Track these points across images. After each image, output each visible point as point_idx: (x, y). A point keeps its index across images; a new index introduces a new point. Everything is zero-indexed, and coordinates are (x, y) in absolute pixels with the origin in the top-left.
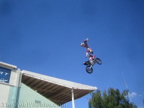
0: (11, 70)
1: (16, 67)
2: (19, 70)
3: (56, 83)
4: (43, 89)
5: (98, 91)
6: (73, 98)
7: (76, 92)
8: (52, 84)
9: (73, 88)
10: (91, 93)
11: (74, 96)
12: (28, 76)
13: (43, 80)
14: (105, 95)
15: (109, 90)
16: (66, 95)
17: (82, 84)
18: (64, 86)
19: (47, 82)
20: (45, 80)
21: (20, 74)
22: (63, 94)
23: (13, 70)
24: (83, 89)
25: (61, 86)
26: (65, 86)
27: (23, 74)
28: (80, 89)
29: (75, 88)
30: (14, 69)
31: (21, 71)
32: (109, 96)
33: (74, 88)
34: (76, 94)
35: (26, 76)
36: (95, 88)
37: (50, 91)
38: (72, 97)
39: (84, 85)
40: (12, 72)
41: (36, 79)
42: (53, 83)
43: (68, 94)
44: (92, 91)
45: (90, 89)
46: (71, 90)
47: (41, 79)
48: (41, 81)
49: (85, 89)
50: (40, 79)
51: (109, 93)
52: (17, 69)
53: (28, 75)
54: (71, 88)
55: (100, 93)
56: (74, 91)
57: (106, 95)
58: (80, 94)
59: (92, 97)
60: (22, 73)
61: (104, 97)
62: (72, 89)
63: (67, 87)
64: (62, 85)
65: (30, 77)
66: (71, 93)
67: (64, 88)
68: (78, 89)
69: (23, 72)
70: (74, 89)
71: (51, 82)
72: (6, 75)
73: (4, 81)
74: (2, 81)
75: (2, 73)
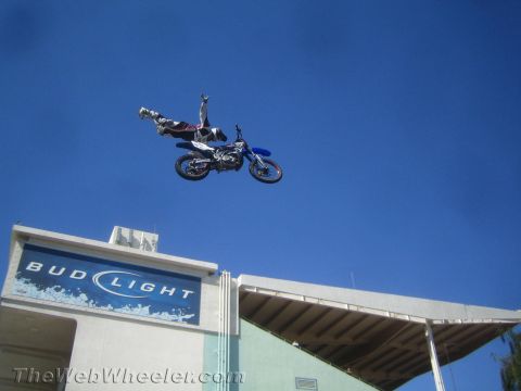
0: (198, 280)
1: (214, 266)
2: (226, 276)
3: (362, 310)
4: (319, 334)
6: (434, 361)
7: (442, 336)
8: (348, 313)
9: (430, 321)
11: (438, 353)
12: (261, 292)
13: (314, 301)
16: (407, 351)
17: (462, 305)
18: (393, 315)
19: (329, 309)
20: (321, 303)
21: (233, 291)
22: (394, 348)
23: (208, 278)
24: (469, 321)
25: (383, 319)
26: (400, 317)
27: (242, 287)
28: (460, 322)
29: (440, 322)
30: (211, 273)
31: (234, 280)
33: (435, 322)
34: (445, 345)
35: (254, 294)
37: (346, 339)
38: (429, 358)
39: (473, 308)
40: (203, 285)
41: (289, 302)
42: (353, 308)
43: (412, 347)
44: (507, 327)
45: (497, 321)
46: (424, 332)
47: (309, 300)
48: (310, 306)
49: (476, 321)
50: (302, 299)
52: (220, 274)
53: (258, 289)
54: (423, 321)
56: (435, 335)
58: (459, 343)
59: (513, 352)
60: (239, 285)
62: (424, 325)
63: (407, 318)
64: (387, 315)
65: (268, 298)
66: (425, 342)
67: (395, 326)
68: (450, 322)
69: (241, 280)
70: (433, 326)
71: (346, 307)
72: (185, 296)
73: (184, 320)
74: (176, 321)
75: (172, 292)
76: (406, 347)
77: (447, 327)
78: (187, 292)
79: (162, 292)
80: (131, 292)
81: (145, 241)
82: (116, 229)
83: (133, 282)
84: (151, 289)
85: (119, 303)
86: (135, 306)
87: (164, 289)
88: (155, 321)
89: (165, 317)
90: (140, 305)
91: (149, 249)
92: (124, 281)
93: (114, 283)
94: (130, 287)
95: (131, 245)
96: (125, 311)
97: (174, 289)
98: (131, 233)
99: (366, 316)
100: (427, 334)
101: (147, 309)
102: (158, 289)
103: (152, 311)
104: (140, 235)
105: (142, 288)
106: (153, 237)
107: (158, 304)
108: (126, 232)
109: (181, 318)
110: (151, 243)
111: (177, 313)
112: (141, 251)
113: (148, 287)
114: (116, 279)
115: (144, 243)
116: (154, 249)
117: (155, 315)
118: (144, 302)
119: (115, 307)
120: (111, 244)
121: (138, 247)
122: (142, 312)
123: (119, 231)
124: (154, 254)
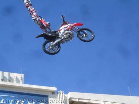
1: (54, 89)
2: (61, 94)
21: (66, 101)
23: (52, 95)
27: (70, 99)
30: (53, 93)
31: (66, 95)
35: (77, 102)
47: (106, 103)
52: (58, 93)
53: (79, 99)
81: (17, 78)
91: (18, 82)
95: (9, 81)
98: (9, 75)
104: (14, 75)
106: (20, 76)
108: (6, 74)
110: (20, 79)
112: (14, 84)
116: (21, 82)
121: (13, 82)
123: (3, 74)
124: (22, 85)
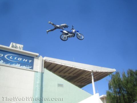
0: (33, 58)
1: (38, 54)
2: (41, 57)
3: (76, 67)
4: (64, 73)
5: (117, 73)
6: (93, 81)
7: (95, 75)
9: (92, 71)
10: (111, 75)
11: (94, 79)
12: (50, 62)
14: (124, 76)
15: (128, 72)
16: (86, 78)
17: (101, 67)
18: (83, 69)
19: (67, 67)
20: (65, 65)
21: (42, 61)
22: (83, 77)
23: (36, 57)
24: (102, 71)
25: (81, 70)
26: (85, 69)
27: (45, 60)
28: (100, 71)
29: (95, 71)
30: (37, 56)
31: (43, 58)
32: (128, 77)
33: (94, 71)
34: (96, 77)
36: (114, 70)
38: (91, 80)
39: (103, 68)
40: (35, 59)
41: (57, 65)
42: (73, 67)
43: (88, 77)
44: (111, 73)
45: (109, 71)
46: (91, 73)
47: (62, 64)
48: (62, 66)
49: (104, 71)
50: (60, 64)
51: (128, 74)
52: (39, 56)
53: (49, 61)
54: (91, 71)
55: (119, 74)
56: (93, 74)
57: (126, 77)
58: (99, 76)
59: (112, 79)
61: (124, 78)
62: (91, 72)
63: (87, 70)
64: (82, 69)
65: (52, 63)
66: (91, 76)
67: (84, 72)
68: (97, 71)
69: (45, 58)
70: (93, 72)
71: (71, 66)
72: (30, 62)
73: (29, 68)
74: (27, 68)
75: (26, 61)
76: (86, 77)
77: (97, 72)
78: (30, 61)
79: (24, 61)
80: (15, 60)
81: (20, 47)
82: (12, 43)
83: (16, 58)
84: (21, 60)
85: (12, 63)
86: (16, 64)
87: (24, 60)
88: (21, 68)
89: (24, 67)
90: (17, 64)
91: (20, 49)
92: (13, 57)
93: (11, 58)
94: (15, 59)
95: (16, 48)
96: (13, 65)
97: (27, 60)
98: (16, 45)
99: (77, 69)
100: (91, 74)
101: (19, 65)
102: (23, 60)
103: (21, 65)
104: (18, 45)
105: (18, 59)
106: (22, 46)
107: (22, 64)
108: (14, 44)
109: (28, 68)
110: (21, 47)
111: (27, 66)
112: (18, 50)
113: (20, 59)
114: (11, 57)
115: (19, 47)
116: (22, 49)
117: (21, 67)
118: (19, 63)
119: (11, 64)
120: (10, 47)
121: (17, 48)
122: (18, 66)
123: (13, 44)
124: (22, 50)
